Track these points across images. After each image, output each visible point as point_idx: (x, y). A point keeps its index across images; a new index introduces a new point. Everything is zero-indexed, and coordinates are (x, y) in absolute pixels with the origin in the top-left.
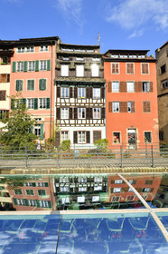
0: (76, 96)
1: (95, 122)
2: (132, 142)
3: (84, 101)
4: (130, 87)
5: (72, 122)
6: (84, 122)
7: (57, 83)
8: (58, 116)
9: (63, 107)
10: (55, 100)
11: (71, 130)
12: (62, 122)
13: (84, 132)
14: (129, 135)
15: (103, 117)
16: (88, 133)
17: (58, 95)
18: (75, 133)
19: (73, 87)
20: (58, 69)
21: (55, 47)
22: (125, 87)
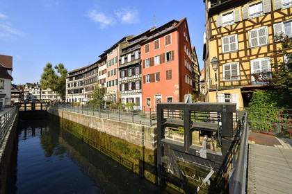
0: (128, 75)
1: (136, 91)
3: (131, 78)
4: (157, 61)
5: (126, 92)
6: (131, 92)
7: (120, 69)
8: (121, 90)
9: (122, 83)
10: (119, 79)
11: (126, 97)
12: (122, 93)
13: (131, 98)
14: (157, 100)
15: (141, 88)
16: (133, 99)
17: (121, 77)
18: (127, 99)
19: (126, 69)
20: (120, 60)
21: (119, 47)
22: (153, 61)
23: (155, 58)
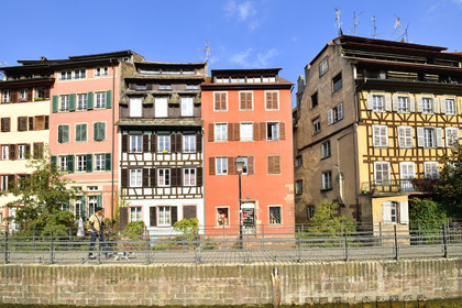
0: (154, 150)
1: (186, 191)
2: (250, 223)
3: (167, 157)
4: (246, 133)
5: (148, 191)
6: (167, 191)
7: (123, 128)
8: (125, 184)
9: (133, 168)
10: (119, 156)
11: (146, 204)
12: (131, 192)
13: (167, 208)
14: (245, 211)
15: (200, 183)
16: (174, 210)
17: (125, 149)
18: (153, 210)
19: (150, 134)
20: (124, 106)
21: (118, 69)
22: (238, 132)
23: (242, 127)
